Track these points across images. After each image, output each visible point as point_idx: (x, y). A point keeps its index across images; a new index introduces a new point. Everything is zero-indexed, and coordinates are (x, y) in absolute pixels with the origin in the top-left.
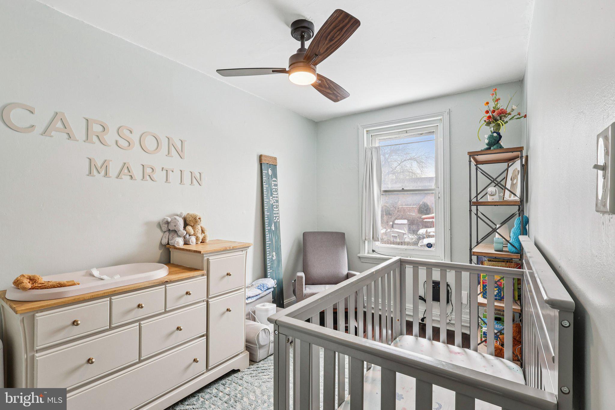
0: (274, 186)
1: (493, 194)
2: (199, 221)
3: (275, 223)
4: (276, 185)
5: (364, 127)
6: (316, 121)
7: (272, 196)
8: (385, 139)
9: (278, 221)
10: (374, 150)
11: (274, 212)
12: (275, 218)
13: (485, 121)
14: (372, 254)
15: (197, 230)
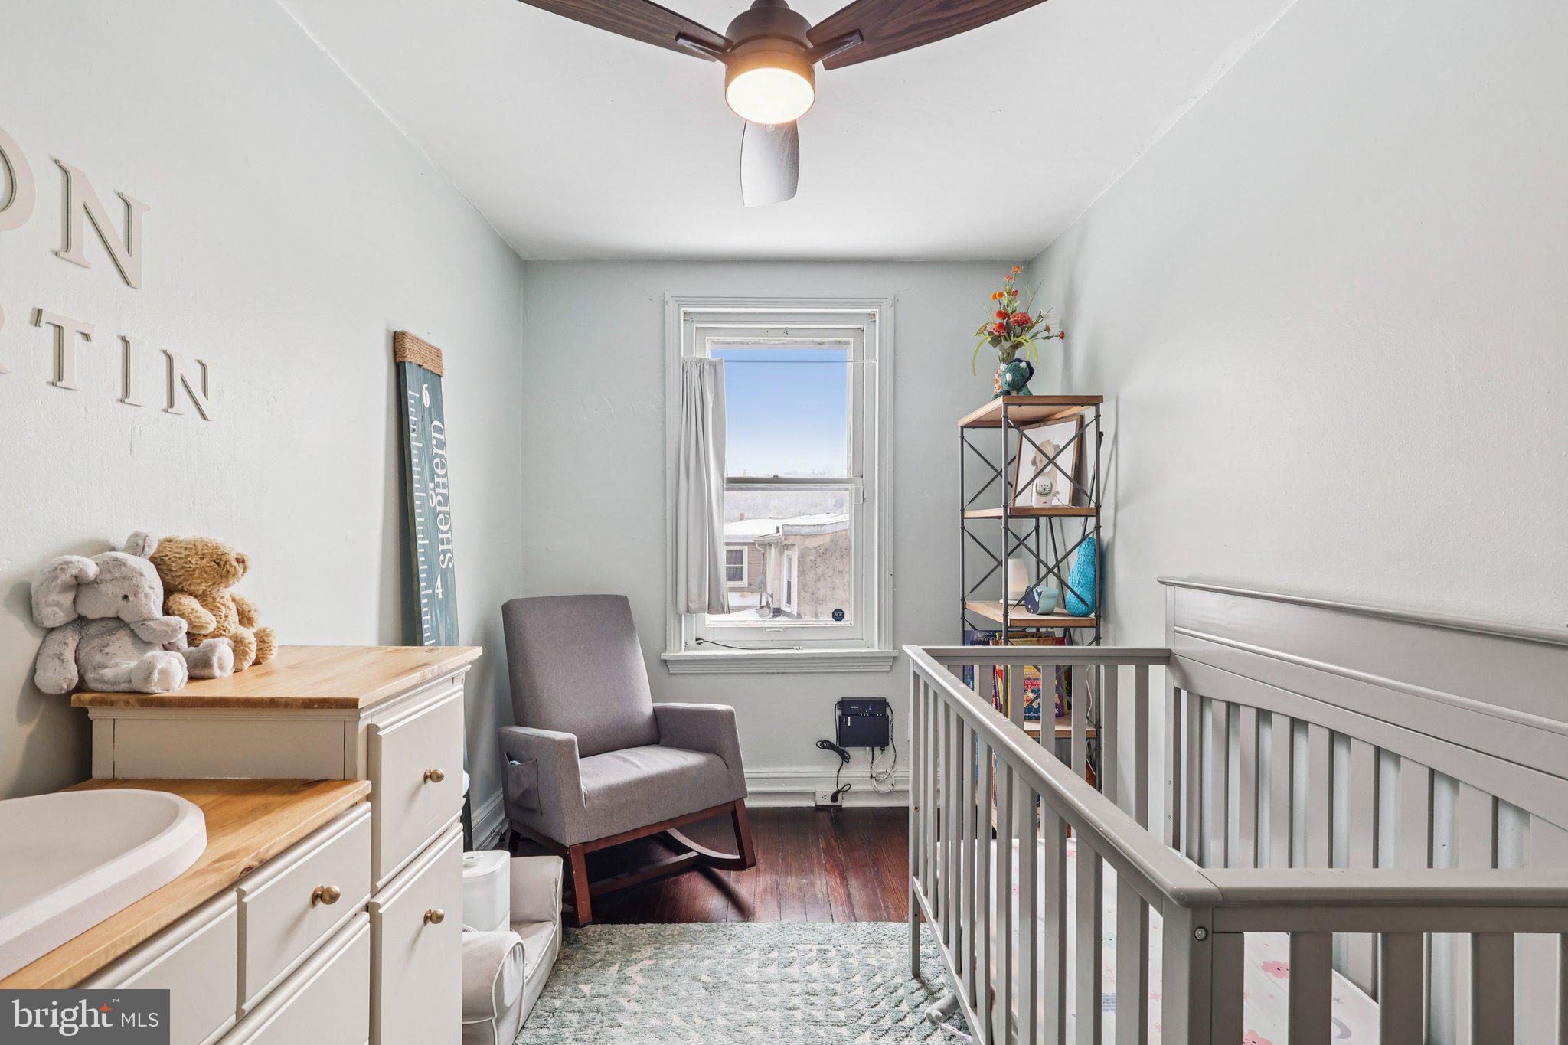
0: (436, 446)
1: (1047, 491)
2: (242, 571)
3: (444, 573)
4: (441, 444)
5: (681, 301)
6: (525, 256)
7: (432, 480)
8: (729, 343)
9: (451, 565)
10: (707, 367)
11: (441, 536)
12: (442, 557)
13: (990, 333)
14: (696, 650)
15: (224, 609)
